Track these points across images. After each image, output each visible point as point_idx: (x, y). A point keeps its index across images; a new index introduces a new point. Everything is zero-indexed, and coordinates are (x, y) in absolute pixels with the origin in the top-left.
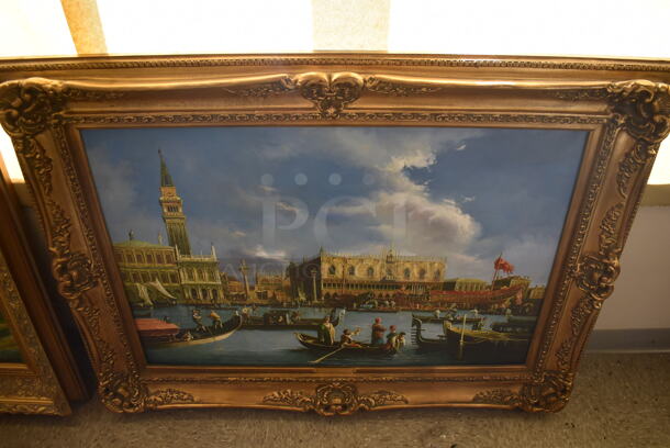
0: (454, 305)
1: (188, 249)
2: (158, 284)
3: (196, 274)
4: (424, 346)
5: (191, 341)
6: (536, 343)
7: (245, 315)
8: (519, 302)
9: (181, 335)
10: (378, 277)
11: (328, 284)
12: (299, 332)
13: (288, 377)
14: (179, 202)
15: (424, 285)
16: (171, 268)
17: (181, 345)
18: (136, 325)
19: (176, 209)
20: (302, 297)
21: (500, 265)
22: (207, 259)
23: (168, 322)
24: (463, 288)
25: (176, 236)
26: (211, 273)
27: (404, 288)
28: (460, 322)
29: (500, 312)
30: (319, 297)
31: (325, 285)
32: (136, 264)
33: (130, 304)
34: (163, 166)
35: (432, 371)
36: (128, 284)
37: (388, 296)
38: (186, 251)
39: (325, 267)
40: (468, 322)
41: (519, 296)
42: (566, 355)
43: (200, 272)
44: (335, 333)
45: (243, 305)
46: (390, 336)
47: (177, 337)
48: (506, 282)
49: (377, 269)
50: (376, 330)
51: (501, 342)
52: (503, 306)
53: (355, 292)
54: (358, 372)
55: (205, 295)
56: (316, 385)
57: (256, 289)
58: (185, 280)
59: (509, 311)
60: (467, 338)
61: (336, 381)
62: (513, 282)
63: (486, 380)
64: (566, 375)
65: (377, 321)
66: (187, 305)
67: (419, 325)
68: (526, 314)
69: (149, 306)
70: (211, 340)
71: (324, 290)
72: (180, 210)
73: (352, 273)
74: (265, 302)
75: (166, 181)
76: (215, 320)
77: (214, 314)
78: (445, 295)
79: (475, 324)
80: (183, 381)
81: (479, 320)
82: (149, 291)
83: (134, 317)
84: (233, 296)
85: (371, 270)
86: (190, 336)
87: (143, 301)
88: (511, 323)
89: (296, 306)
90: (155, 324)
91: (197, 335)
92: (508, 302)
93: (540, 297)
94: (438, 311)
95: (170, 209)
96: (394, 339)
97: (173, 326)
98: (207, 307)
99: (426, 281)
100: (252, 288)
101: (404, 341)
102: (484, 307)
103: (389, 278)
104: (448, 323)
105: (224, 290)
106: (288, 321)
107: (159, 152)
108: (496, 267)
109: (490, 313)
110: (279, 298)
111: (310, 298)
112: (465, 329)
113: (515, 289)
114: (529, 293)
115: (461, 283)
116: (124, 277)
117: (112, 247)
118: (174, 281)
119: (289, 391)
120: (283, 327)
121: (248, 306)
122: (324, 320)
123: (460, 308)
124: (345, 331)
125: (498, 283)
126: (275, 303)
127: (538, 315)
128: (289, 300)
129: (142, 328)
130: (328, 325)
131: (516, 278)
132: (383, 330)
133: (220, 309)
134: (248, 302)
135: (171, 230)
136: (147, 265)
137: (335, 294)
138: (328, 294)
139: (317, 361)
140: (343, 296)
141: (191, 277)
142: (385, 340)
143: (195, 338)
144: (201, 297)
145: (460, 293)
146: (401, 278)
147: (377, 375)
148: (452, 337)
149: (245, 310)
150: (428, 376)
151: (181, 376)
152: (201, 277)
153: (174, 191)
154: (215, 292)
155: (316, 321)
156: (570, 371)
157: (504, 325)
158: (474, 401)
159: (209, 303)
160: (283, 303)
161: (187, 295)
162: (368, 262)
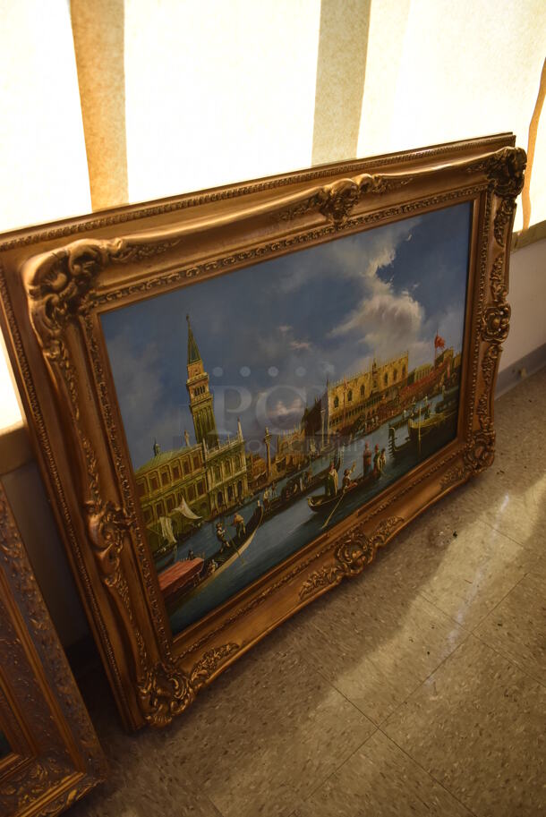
0: (414, 398)
2: (184, 507)
3: (223, 470)
4: (398, 456)
5: (216, 572)
7: (265, 502)
8: (449, 375)
9: (204, 569)
11: (333, 421)
12: (311, 497)
14: (206, 379)
15: (396, 387)
16: (199, 474)
17: (204, 585)
18: (158, 584)
19: (202, 391)
20: (313, 450)
21: (437, 343)
22: (234, 444)
23: (192, 558)
24: (419, 377)
25: (204, 426)
26: (238, 459)
27: (384, 397)
30: (325, 441)
31: (331, 424)
39: (331, 401)
41: (448, 369)
43: (227, 465)
44: (338, 480)
45: (263, 490)
46: (376, 459)
47: (202, 574)
50: (366, 457)
53: (350, 420)
54: (360, 514)
55: (231, 495)
57: (276, 459)
58: (212, 486)
61: (351, 533)
62: (445, 357)
65: (366, 447)
66: (212, 521)
67: (393, 435)
68: (452, 386)
70: (235, 556)
72: (207, 390)
73: (350, 399)
74: (283, 473)
75: (193, 356)
76: (238, 526)
77: (238, 517)
78: (409, 391)
82: (173, 523)
84: (256, 481)
86: (214, 566)
89: (308, 465)
90: (178, 570)
91: (220, 559)
93: (459, 364)
94: (404, 411)
95: (197, 391)
96: (378, 460)
98: (231, 511)
99: (397, 381)
100: (273, 461)
101: (385, 458)
102: (430, 391)
104: (411, 422)
105: (249, 478)
108: (435, 346)
109: (435, 396)
110: (295, 460)
113: (446, 363)
115: (418, 373)
118: (201, 493)
119: (315, 573)
121: (268, 487)
122: (330, 468)
124: (346, 472)
125: (439, 359)
126: (292, 470)
127: (460, 382)
128: (302, 458)
129: (165, 585)
130: (333, 472)
132: (370, 455)
135: (198, 420)
137: (337, 431)
139: (326, 523)
141: (219, 477)
143: (220, 564)
144: (227, 501)
145: (417, 383)
147: (375, 507)
148: (413, 435)
149: (266, 495)
150: (408, 485)
154: (240, 484)
155: (322, 473)
157: (442, 404)
158: (443, 489)
159: (234, 504)
160: (297, 465)
161: (213, 505)
162: (361, 380)
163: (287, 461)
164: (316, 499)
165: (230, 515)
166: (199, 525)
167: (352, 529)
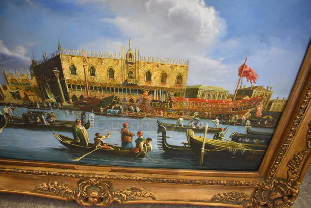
0: (196, 113)
4: (170, 152)
6: (270, 153)
7: (7, 114)
8: (259, 114)
10: (119, 80)
11: (73, 86)
12: (57, 133)
13: (53, 171)
15: (166, 91)
20: (52, 99)
21: (244, 72)
24: (206, 96)
27: (146, 93)
28: (202, 131)
29: (240, 123)
30: (67, 99)
31: (69, 86)
35: (177, 174)
37: (131, 101)
39: (65, 65)
40: (210, 131)
41: (260, 108)
42: (297, 166)
46: (138, 141)
48: (249, 92)
49: (117, 70)
50: (125, 135)
51: (239, 152)
52: (244, 117)
53: (100, 95)
54: (112, 171)
56: (78, 180)
57: (8, 87)
59: (249, 122)
60: (208, 146)
61: (93, 178)
62: (255, 93)
64: (294, 184)
65: (125, 126)
67: (164, 133)
68: (263, 127)
71: (71, 93)
73: (93, 74)
78: (186, 103)
79: (217, 133)
81: (220, 130)
85: (111, 72)
88: (250, 135)
89: (48, 108)
92: (248, 114)
93: (280, 110)
94: (181, 119)
96: (142, 144)
99: (168, 85)
100: (5, 88)
101: (151, 146)
102: (225, 117)
103: (130, 81)
104: (191, 132)
106: (46, 122)
108: (239, 75)
109: (232, 124)
110: (31, 98)
111: (59, 100)
112: (207, 138)
113: (257, 100)
114: (270, 104)
115: (204, 91)
119: (56, 183)
120: (41, 127)
122: (77, 123)
123: (203, 117)
124: (97, 134)
125: (241, 93)
126: (29, 104)
127: (275, 128)
128: (41, 101)
130: (81, 128)
131: (260, 88)
132: (131, 135)
137: (81, 97)
138: (74, 96)
139: (77, 160)
140: (89, 99)
142: (134, 145)
145: (202, 101)
146: (142, 82)
148: (195, 145)
150: (173, 178)
155: (70, 123)
156: (298, 180)
157: (243, 136)
158: (212, 200)
160: (36, 104)
163: (23, 96)
164: (64, 138)
167: (96, 176)
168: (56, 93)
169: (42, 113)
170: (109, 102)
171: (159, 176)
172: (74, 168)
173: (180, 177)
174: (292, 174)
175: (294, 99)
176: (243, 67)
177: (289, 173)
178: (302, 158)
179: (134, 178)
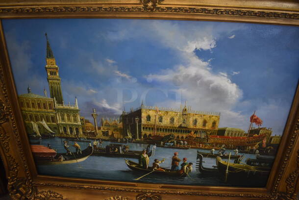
0: (223, 146)
1: (62, 100)
2: (44, 123)
3: (66, 117)
4: (204, 173)
5: (64, 162)
6: (273, 173)
7: (95, 146)
8: (264, 145)
9: (57, 157)
10: (176, 124)
11: (146, 128)
12: (127, 160)
13: (120, 188)
14: (57, 69)
15: (205, 131)
16: (52, 112)
17: (57, 163)
18: (31, 149)
19: (55, 74)
20: (130, 136)
21: (254, 119)
22: (72, 108)
23: (50, 148)
24: (230, 134)
25: (55, 91)
26: (75, 116)
27: (193, 133)
28: (227, 157)
29: (252, 152)
30: (140, 136)
31: (144, 128)
32: (32, 109)
33: (28, 135)
34: (48, 44)
35: (208, 189)
36: (27, 122)
37: (182, 137)
38: (60, 102)
40: (232, 158)
41: (265, 141)
42: (293, 181)
43: (68, 116)
44: (149, 161)
45: (94, 140)
46: (183, 165)
47: (55, 158)
48: (257, 131)
49: (176, 119)
50: (175, 160)
51: (251, 172)
52: (254, 148)
53: (162, 134)
54: (163, 187)
55: (71, 132)
56: (137, 194)
57: (102, 128)
58: (60, 122)
59: (258, 151)
60: (230, 168)
61: (149, 192)
62: (261, 132)
63: (242, 197)
65: (175, 154)
66: (61, 137)
67: (201, 159)
69: (39, 137)
70: (74, 161)
71: (143, 132)
72: (58, 75)
73: (161, 121)
74: (107, 138)
75: (50, 55)
76: (77, 148)
77: (77, 144)
78: (218, 139)
79: (236, 159)
80: (57, 186)
81: (239, 157)
82: (39, 127)
83: (31, 143)
84: (88, 133)
85: (172, 120)
86: (63, 158)
87: (35, 133)
88: (259, 160)
89: (126, 142)
90: (42, 149)
91: (67, 157)
92: (257, 145)
93: (278, 143)
94: (213, 150)
95: (52, 73)
96: (186, 167)
97: (53, 151)
98: (73, 140)
99: (207, 128)
100: (99, 128)
101: (192, 168)
102: (242, 148)
103: (184, 125)
104: (220, 158)
105: (83, 129)
106: (121, 152)
107: (46, 35)
108: (251, 121)
109: (247, 153)
110: (116, 136)
111: (134, 137)
112: (230, 163)
113: (263, 137)
114: (271, 139)
115: (229, 131)
116: (25, 117)
117: (18, 98)
118: (53, 121)
119: (120, 197)
120: (117, 155)
121: (97, 140)
122: (143, 152)
123: (228, 148)
124: (155, 160)
125: (253, 132)
126: (113, 139)
127: (275, 155)
128: (122, 137)
129: (35, 151)
130: (145, 155)
131: (264, 129)
132: (178, 161)
133: (80, 141)
134: (97, 137)
135: (52, 87)
136: (37, 110)
137: (150, 135)
138: (145, 135)
139: (138, 179)
140: (154, 136)
141: (63, 119)
142: (180, 167)
143: (66, 160)
144: (69, 133)
145: (228, 137)
146: (191, 126)
147: (174, 190)
148: (221, 167)
149: (95, 143)
150: (206, 192)
151: (56, 183)
152: (69, 120)
153: (54, 62)
154: (77, 130)
155: (138, 152)
156: (295, 192)
157: (254, 161)
159: (74, 137)
160: (118, 139)
161: (61, 131)
162: (171, 114)
163: (110, 134)
164: (131, 163)
165: (73, 141)
166: (53, 135)
167: (152, 191)
168: (133, 132)
169: (120, 145)
170: (168, 138)
171: (196, 191)
172: (134, 186)
173: (211, 192)
174: (290, 188)
175: (286, 136)
176: (253, 116)
177: (288, 187)
178: (295, 176)
179: (178, 192)
